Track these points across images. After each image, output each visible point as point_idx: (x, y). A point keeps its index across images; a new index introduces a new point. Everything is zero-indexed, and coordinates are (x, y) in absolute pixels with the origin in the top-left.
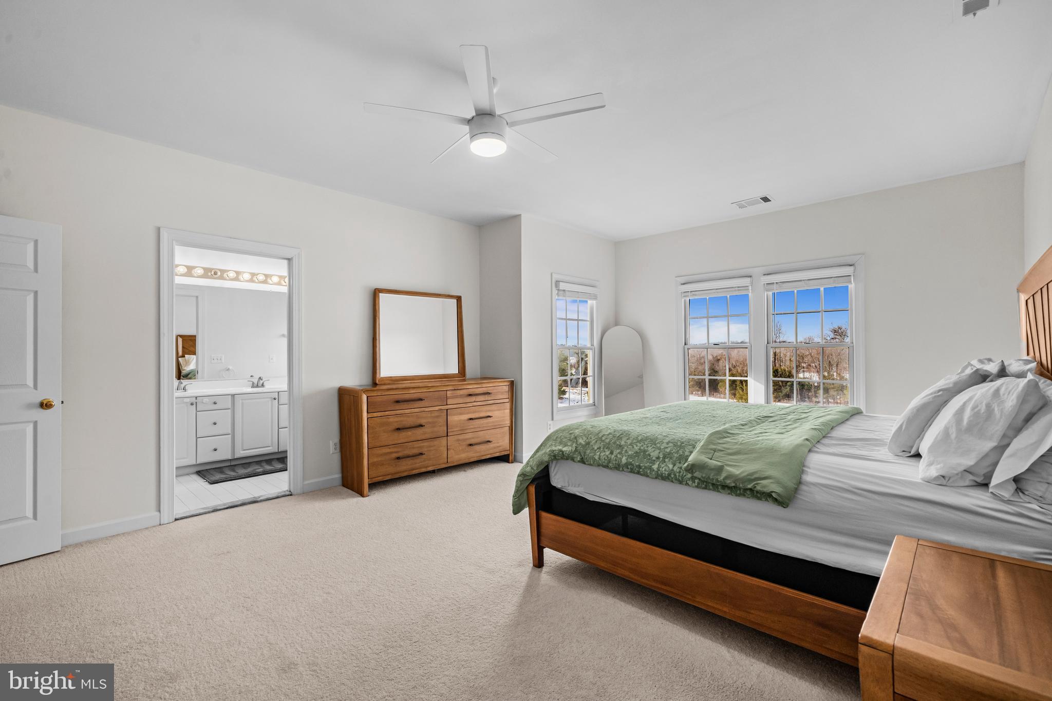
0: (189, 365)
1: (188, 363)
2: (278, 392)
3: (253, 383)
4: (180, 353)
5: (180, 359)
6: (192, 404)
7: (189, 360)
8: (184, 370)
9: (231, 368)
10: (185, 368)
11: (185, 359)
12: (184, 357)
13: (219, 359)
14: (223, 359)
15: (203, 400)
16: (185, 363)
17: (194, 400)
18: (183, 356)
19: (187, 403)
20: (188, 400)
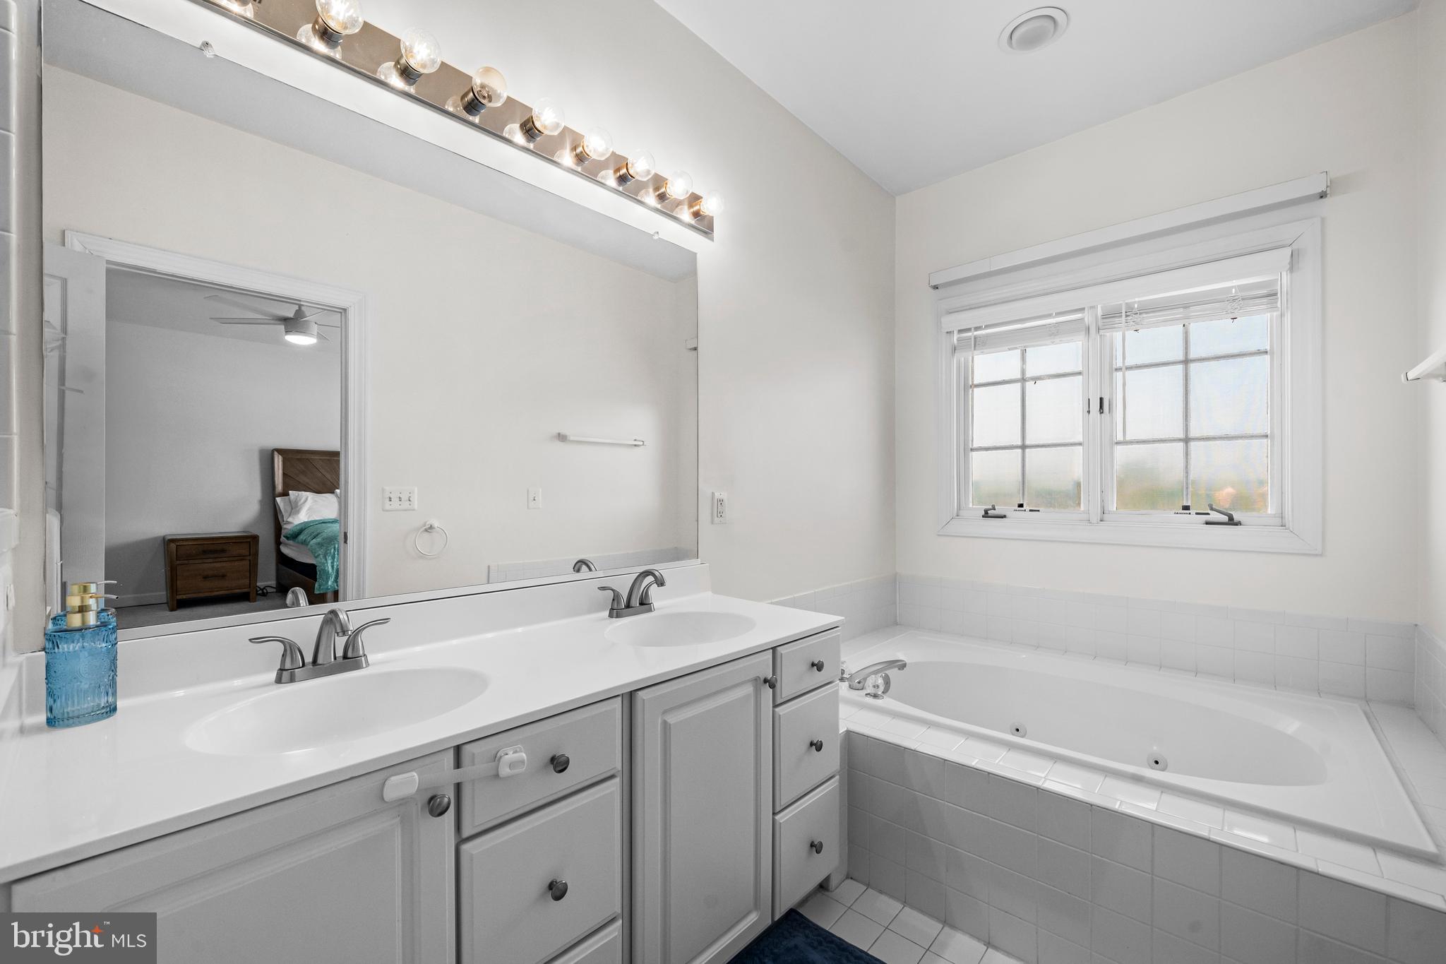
0: (298, 512)
1: (295, 508)
2: (774, 649)
3: (616, 597)
4: (279, 488)
5: (278, 500)
6: (435, 807)
7: (296, 502)
8: (289, 523)
9: (436, 524)
10: (290, 520)
11: (289, 499)
12: (288, 495)
13: (404, 497)
14: (415, 499)
15: (496, 758)
16: (289, 509)
17: (443, 774)
18: (285, 494)
19: (403, 802)
20: (405, 784)
